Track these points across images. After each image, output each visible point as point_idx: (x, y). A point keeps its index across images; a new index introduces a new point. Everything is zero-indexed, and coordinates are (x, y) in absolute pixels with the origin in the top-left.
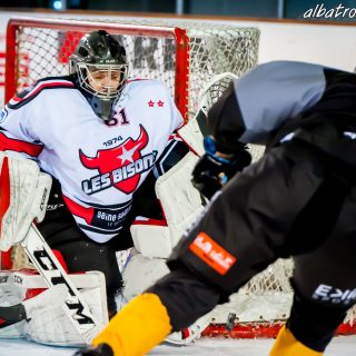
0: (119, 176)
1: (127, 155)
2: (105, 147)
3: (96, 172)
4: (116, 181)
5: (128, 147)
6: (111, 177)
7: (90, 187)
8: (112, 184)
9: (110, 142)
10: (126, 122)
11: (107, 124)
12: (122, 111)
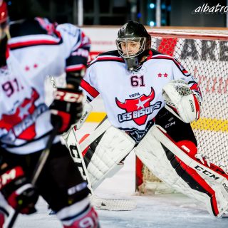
0: (136, 115)
2: (130, 98)
3: (124, 111)
4: (134, 117)
5: (142, 99)
6: (132, 115)
7: (122, 118)
8: (132, 119)
9: (133, 96)
10: (143, 85)
11: (133, 85)
12: (142, 78)
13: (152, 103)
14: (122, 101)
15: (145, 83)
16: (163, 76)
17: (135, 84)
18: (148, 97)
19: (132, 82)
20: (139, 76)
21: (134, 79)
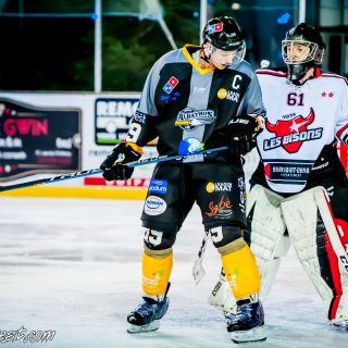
0: (287, 140)
1: (295, 127)
2: (283, 119)
3: (274, 135)
6: (282, 140)
7: (269, 144)
8: (282, 145)
9: (287, 117)
10: (301, 104)
11: (289, 104)
12: (302, 95)
13: (309, 127)
14: (273, 122)
15: (304, 102)
16: (327, 96)
17: (292, 102)
18: (305, 119)
19: (289, 99)
20: (299, 93)
21: (292, 96)
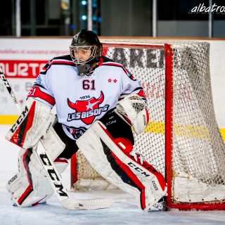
0: (84, 115)
2: (80, 100)
3: (74, 111)
4: (83, 117)
5: (92, 102)
6: (81, 115)
7: (71, 117)
8: (81, 119)
9: (83, 98)
10: (93, 88)
11: (84, 88)
12: (93, 82)
14: (73, 101)
15: (95, 87)
16: (112, 82)
17: (86, 87)
18: (98, 100)
19: (84, 85)
20: (90, 80)
21: (86, 83)
